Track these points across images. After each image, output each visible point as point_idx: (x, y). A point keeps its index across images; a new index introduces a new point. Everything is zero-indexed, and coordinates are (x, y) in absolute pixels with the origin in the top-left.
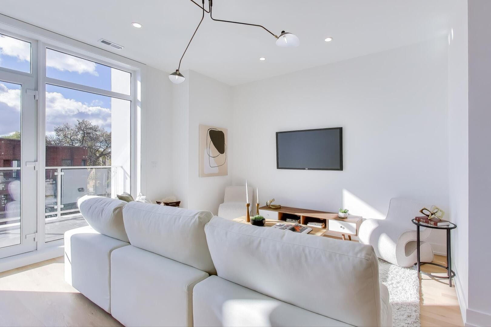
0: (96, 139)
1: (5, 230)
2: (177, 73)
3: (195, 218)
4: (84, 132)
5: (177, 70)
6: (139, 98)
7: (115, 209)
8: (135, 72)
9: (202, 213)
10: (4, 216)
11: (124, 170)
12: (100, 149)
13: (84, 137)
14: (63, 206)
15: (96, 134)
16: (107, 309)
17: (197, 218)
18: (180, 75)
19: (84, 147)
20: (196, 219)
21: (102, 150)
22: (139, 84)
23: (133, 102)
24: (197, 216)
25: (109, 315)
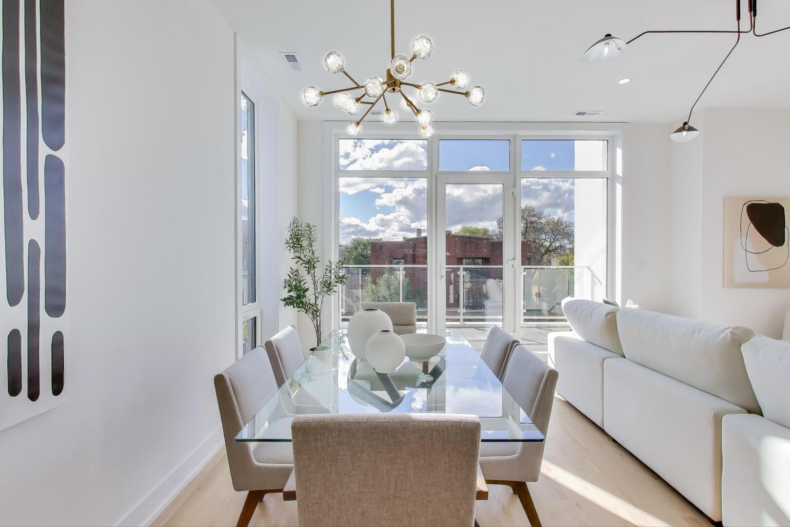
0: (540, 230)
1: (484, 327)
2: (686, 127)
3: (725, 333)
4: (527, 222)
5: (685, 124)
6: (619, 171)
7: (607, 314)
8: (613, 137)
9: (736, 328)
10: (483, 314)
11: (592, 272)
12: (545, 243)
13: (527, 227)
14: (525, 311)
15: (540, 222)
16: (598, 423)
17: (729, 333)
18: (691, 129)
19: (528, 241)
20: (727, 334)
21: (548, 244)
22: (619, 152)
23: (610, 180)
24: (728, 331)
25: (602, 431)
